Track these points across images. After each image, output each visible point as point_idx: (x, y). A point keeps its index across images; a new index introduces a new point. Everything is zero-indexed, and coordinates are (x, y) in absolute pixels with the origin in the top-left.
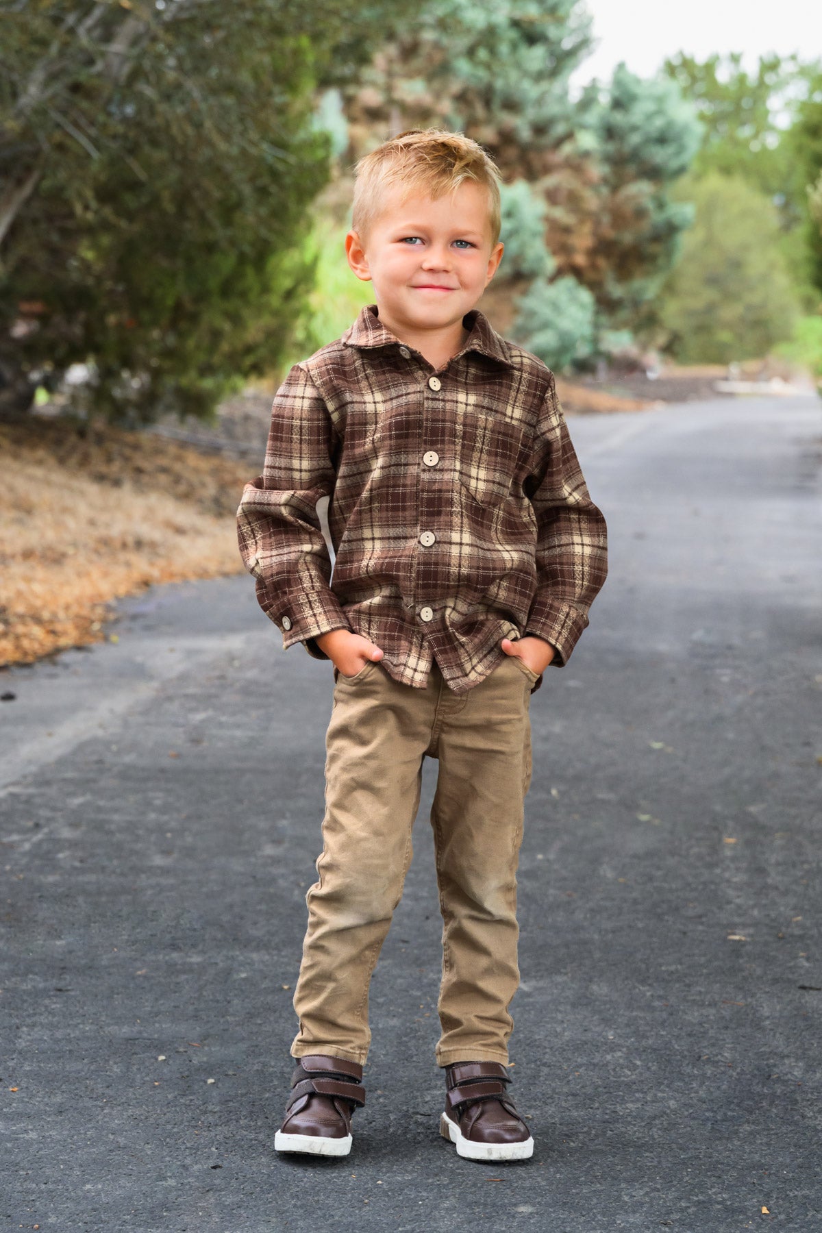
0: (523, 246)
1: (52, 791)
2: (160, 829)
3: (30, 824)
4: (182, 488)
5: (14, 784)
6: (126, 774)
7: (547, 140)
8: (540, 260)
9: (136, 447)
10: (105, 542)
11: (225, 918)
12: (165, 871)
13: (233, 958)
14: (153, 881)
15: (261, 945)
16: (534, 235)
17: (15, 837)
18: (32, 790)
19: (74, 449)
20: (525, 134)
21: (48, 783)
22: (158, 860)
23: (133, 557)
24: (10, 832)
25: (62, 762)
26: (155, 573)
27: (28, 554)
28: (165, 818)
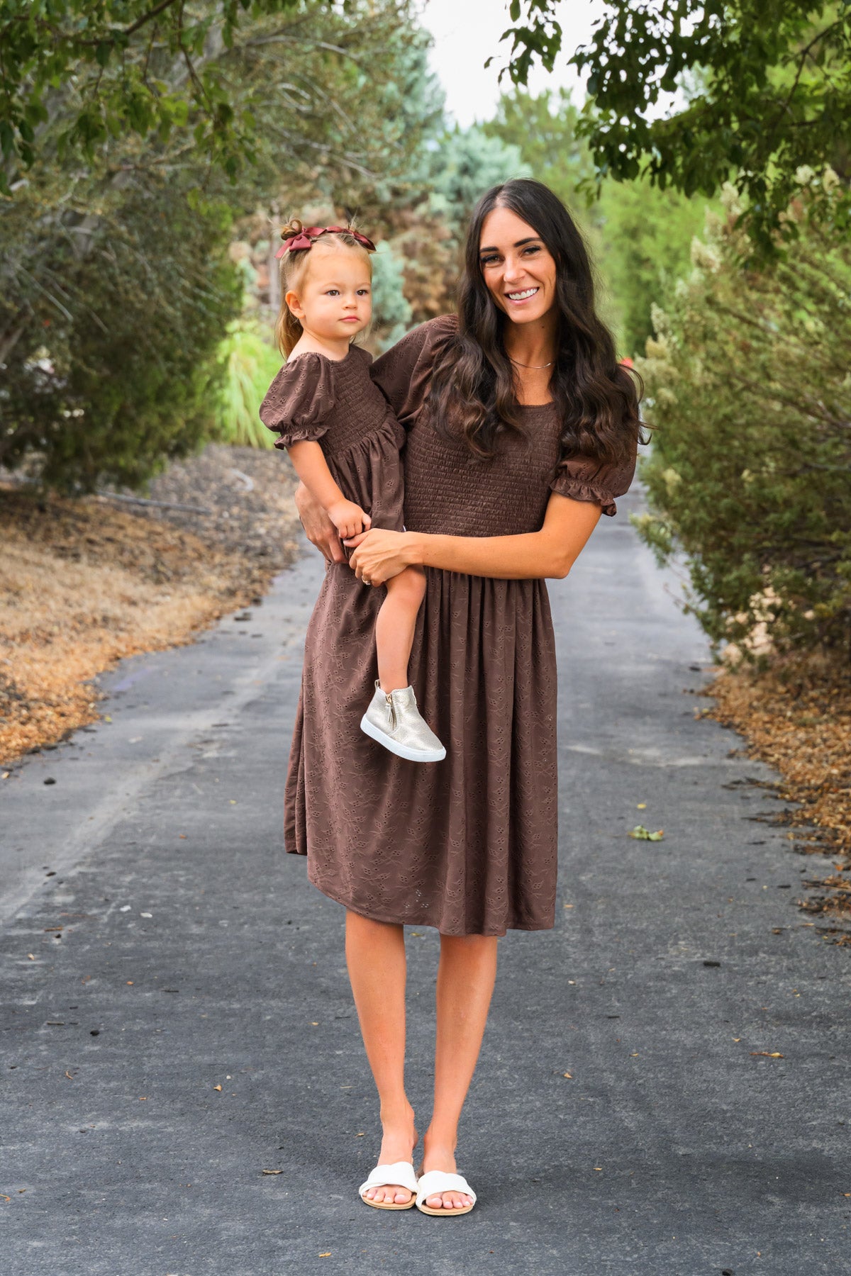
0: (385, 296)
1: (108, 869)
2: (189, 903)
3: (102, 899)
4: (126, 557)
5: (80, 864)
6: (154, 854)
7: (405, 201)
8: (399, 308)
9: (86, 520)
10: (79, 619)
11: (249, 975)
12: (202, 938)
13: (259, 1004)
14: (196, 946)
15: (275, 995)
16: (395, 287)
17: (95, 911)
18: (93, 870)
19: (38, 524)
20: (386, 196)
21: (101, 863)
22: (195, 930)
23: (101, 633)
24: (91, 907)
25: (107, 843)
26: (123, 648)
27: (24, 636)
28: (191, 893)
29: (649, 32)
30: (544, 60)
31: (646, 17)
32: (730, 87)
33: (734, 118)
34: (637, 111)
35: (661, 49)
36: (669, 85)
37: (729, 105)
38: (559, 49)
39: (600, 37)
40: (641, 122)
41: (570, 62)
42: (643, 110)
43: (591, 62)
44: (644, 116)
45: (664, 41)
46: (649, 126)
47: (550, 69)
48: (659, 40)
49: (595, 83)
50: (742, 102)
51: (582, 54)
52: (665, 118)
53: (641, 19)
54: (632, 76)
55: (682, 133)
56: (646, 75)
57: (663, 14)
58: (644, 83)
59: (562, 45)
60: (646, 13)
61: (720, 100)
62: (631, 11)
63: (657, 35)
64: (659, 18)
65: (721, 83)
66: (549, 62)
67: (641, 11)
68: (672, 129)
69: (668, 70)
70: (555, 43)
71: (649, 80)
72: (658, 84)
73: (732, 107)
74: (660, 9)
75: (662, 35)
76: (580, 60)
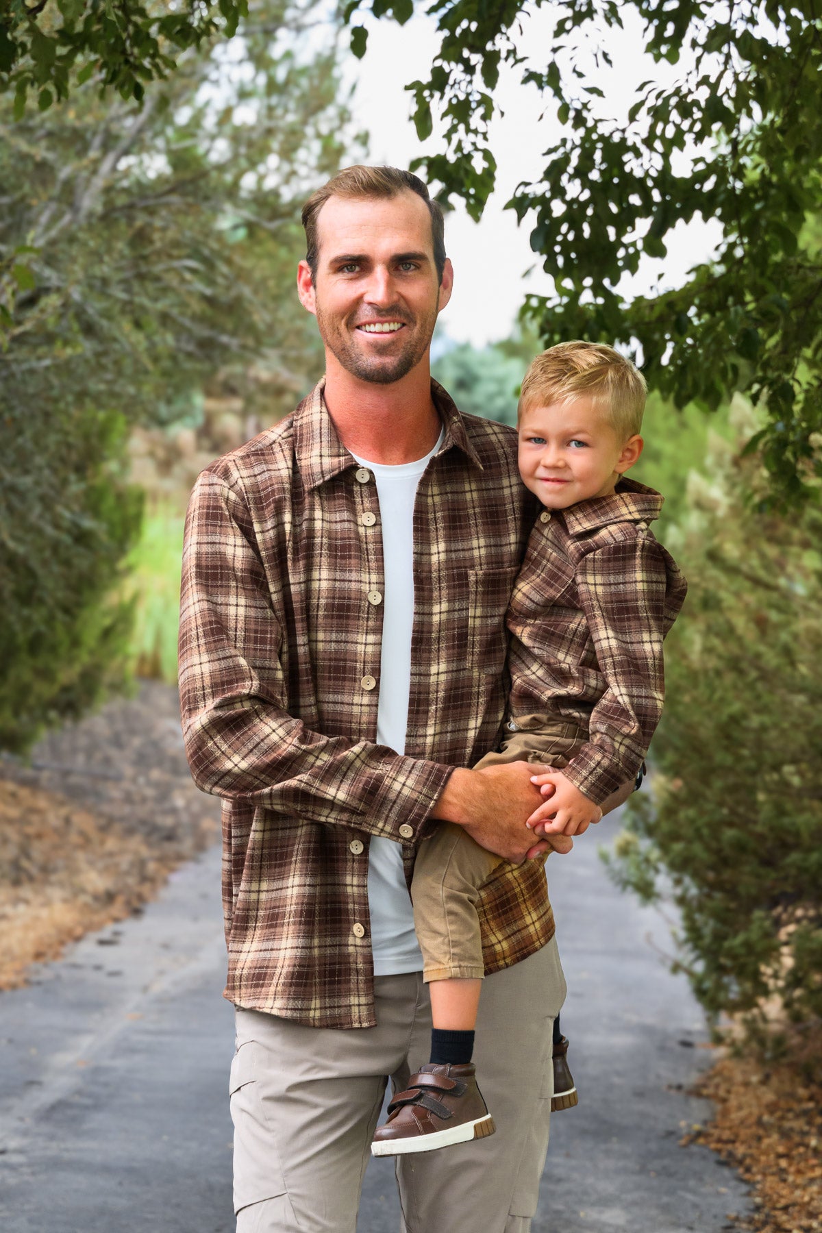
29: (627, 169)
30: (468, 206)
31: (623, 147)
32: (746, 254)
33: (748, 298)
34: (606, 282)
35: (646, 196)
36: (655, 247)
37: (742, 278)
38: (492, 190)
39: (554, 172)
40: (612, 300)
41: (506, 207)
42: (614, 282)
43: (539, 208)
44: (615, 290)
45: (650, 183)
46: (624, 307)
47: (477, 219)
48: (642, 181)
49: (543, 238)
50: (762, 274)
51: (525, 196)
52: (650, 296)
53: (616, 150)
54: (598, 232)
55: (674, 318)
56: (620, 232)
57: (648, 142)
58: (619, 243)
59: (496, 185)
60: (624, 140)
61: (729, 271)
62: (602, 138)
63: (638, 173)
64: (643, 149)
65: (732, 246)
66: (476, 208)
67: (616, 138)
68: (657, 311)
69: (653, 225)
70: (486, 181)
71: (626, 239)
72: (640, 245)
73: (747, 282)
74: (645, 134)
75: (647, 174)
76: (520, 205)
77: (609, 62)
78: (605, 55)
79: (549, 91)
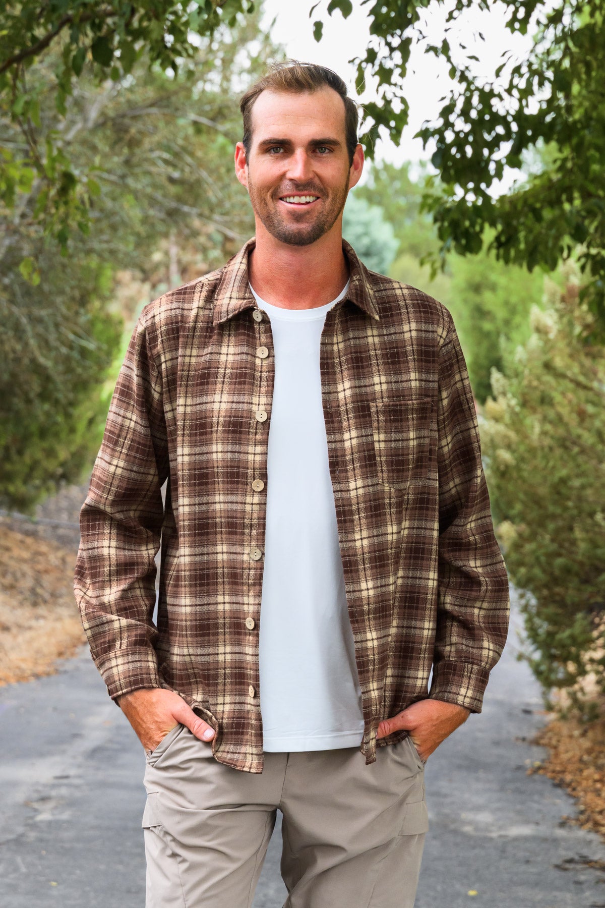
29: (494, 109)
30: (391, 135)
31: (491, 94)
32: (575, 165)
33: (576, 194)
34: (483, 186)
35: (507, 126)
36: (514, 162)
37: (572, 181)
38: (407, 123)
39: (447, 112)
40: (487, 198)
41: (416, 136)
42: (488, 186)
43: (437, 137)
44: (489, 192)
45: (510, 119)
46: (495, 201)
47: (397, 143)
48: (504, 117)
49: (440, 157)
50: (585, 179)
51: (427, 130)
52: (510, 194)
53: (486, 97)
54: (477, 152)
56: (491, 152)
57: (509, 91)
58: (489, 159)
59: (409, 120)
60: (492, 90)
61: (563, 177)
62: (477, 89)
63: (502, 112)
64: (505, 95)
65: (565, 160)
66: (396, 136)
67: (487, 89)
69: (513, 147)
70: (403, 118)
71: (494, 156)
72: (504, 161)
73: (575, 183)
74: (506, 86)
75: (508, 113)
76: (425, 135)
77: (483, 39)
78: (480, 35)
79: (443, 58)
